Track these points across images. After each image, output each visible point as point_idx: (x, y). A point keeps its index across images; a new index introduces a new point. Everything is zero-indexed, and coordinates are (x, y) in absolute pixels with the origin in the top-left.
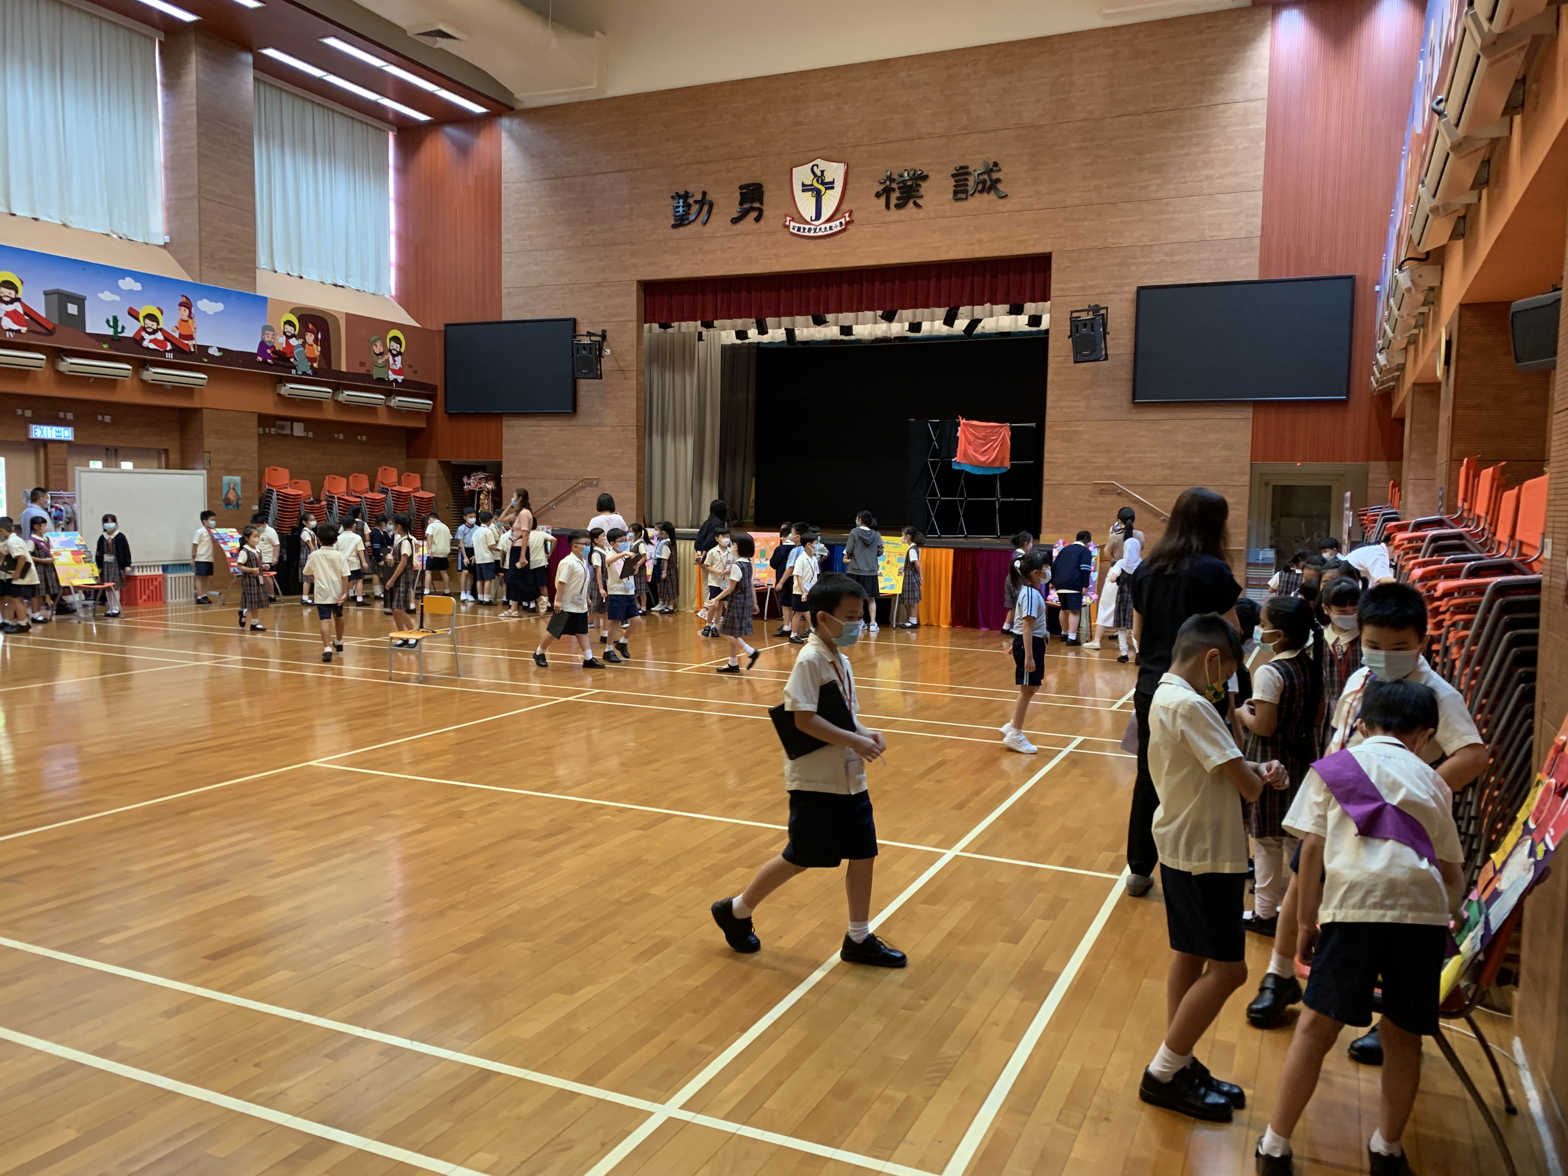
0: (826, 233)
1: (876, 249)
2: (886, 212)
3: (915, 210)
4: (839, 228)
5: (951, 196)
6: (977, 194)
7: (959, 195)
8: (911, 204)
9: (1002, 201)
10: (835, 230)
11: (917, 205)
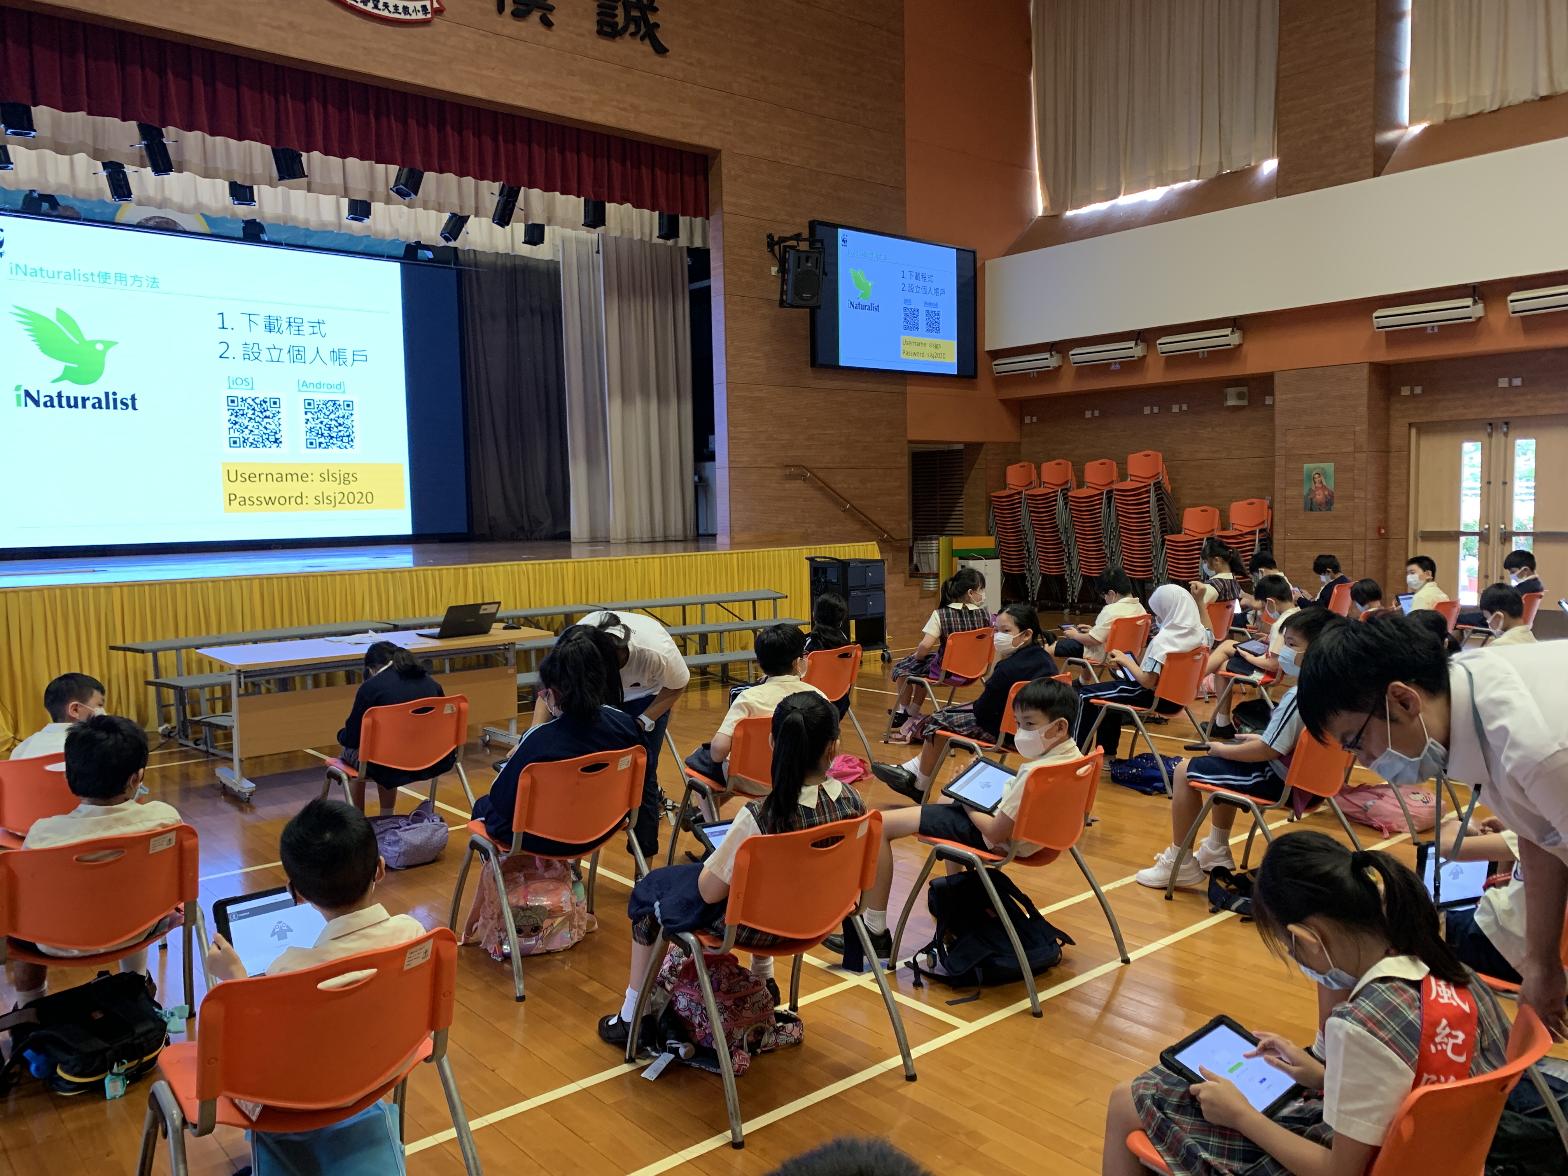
0: (397, 16)
1: (485, 72)
2: (495, 16)
3: (542, 29)
4: (421, 16)
5: (595, 28)
6: (627, 36)
7: (605, 29)
8: (536, 16)
9: (658, 59)
10: (414, 17)
11: (547, 23)
